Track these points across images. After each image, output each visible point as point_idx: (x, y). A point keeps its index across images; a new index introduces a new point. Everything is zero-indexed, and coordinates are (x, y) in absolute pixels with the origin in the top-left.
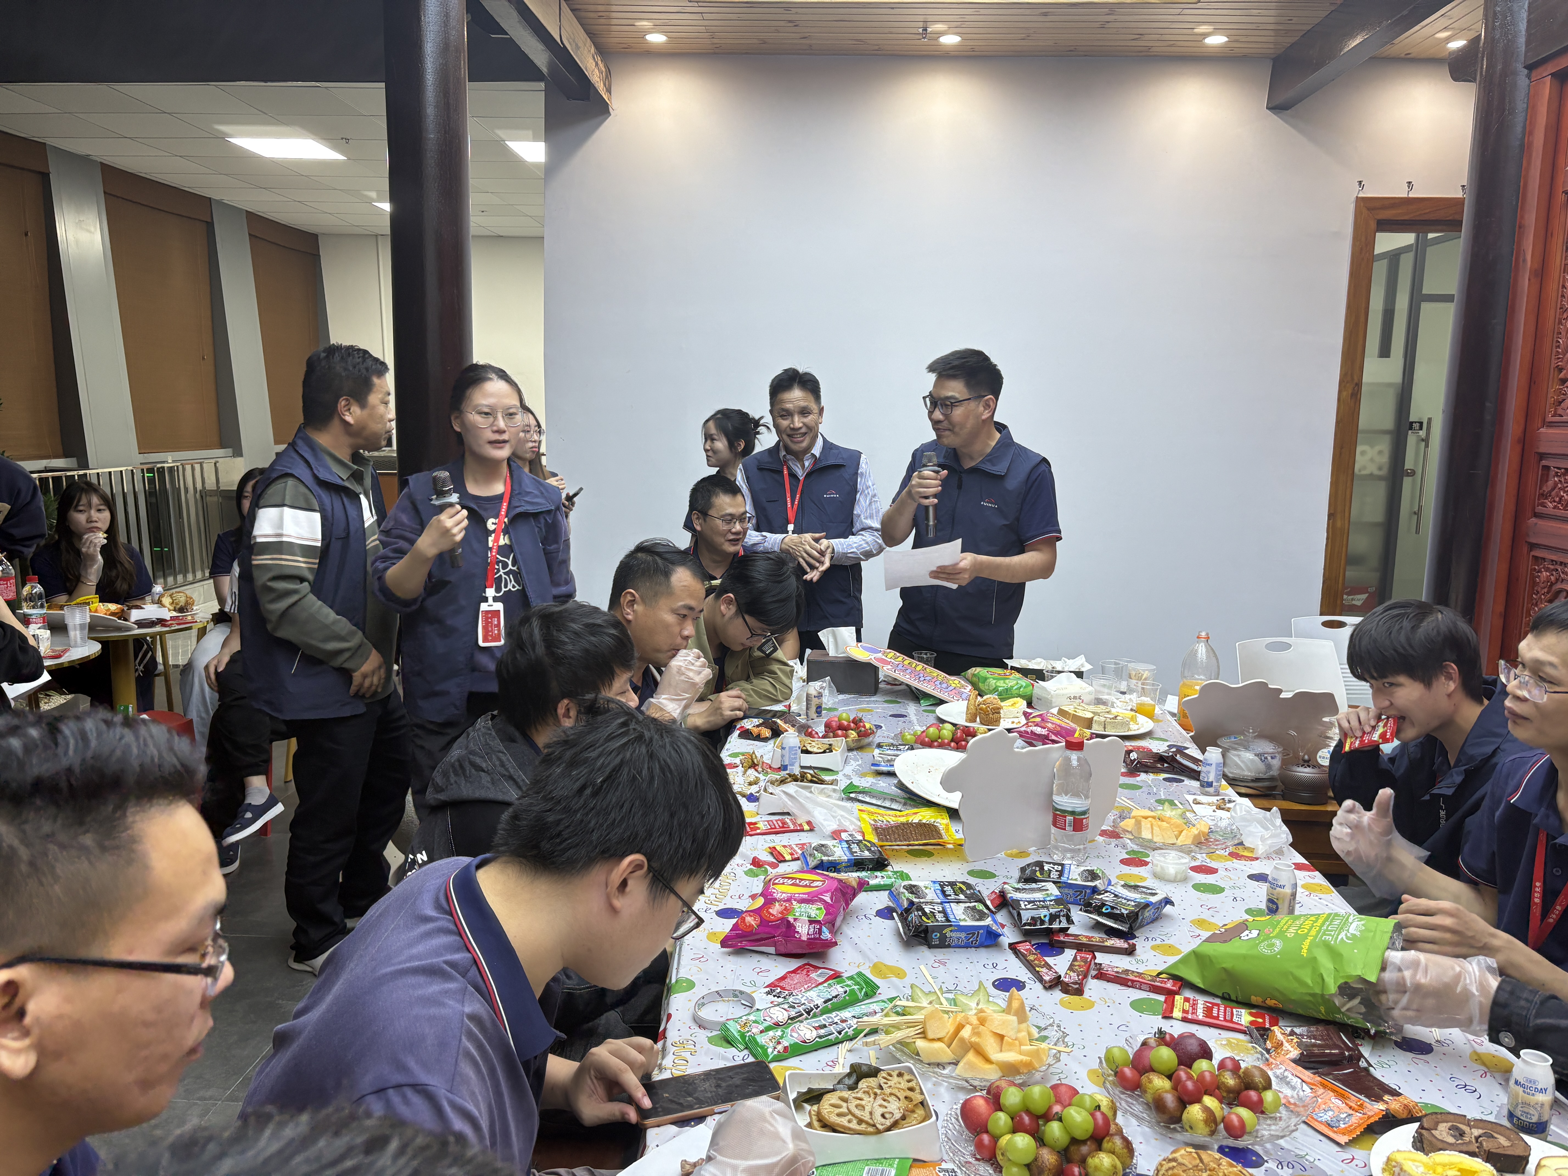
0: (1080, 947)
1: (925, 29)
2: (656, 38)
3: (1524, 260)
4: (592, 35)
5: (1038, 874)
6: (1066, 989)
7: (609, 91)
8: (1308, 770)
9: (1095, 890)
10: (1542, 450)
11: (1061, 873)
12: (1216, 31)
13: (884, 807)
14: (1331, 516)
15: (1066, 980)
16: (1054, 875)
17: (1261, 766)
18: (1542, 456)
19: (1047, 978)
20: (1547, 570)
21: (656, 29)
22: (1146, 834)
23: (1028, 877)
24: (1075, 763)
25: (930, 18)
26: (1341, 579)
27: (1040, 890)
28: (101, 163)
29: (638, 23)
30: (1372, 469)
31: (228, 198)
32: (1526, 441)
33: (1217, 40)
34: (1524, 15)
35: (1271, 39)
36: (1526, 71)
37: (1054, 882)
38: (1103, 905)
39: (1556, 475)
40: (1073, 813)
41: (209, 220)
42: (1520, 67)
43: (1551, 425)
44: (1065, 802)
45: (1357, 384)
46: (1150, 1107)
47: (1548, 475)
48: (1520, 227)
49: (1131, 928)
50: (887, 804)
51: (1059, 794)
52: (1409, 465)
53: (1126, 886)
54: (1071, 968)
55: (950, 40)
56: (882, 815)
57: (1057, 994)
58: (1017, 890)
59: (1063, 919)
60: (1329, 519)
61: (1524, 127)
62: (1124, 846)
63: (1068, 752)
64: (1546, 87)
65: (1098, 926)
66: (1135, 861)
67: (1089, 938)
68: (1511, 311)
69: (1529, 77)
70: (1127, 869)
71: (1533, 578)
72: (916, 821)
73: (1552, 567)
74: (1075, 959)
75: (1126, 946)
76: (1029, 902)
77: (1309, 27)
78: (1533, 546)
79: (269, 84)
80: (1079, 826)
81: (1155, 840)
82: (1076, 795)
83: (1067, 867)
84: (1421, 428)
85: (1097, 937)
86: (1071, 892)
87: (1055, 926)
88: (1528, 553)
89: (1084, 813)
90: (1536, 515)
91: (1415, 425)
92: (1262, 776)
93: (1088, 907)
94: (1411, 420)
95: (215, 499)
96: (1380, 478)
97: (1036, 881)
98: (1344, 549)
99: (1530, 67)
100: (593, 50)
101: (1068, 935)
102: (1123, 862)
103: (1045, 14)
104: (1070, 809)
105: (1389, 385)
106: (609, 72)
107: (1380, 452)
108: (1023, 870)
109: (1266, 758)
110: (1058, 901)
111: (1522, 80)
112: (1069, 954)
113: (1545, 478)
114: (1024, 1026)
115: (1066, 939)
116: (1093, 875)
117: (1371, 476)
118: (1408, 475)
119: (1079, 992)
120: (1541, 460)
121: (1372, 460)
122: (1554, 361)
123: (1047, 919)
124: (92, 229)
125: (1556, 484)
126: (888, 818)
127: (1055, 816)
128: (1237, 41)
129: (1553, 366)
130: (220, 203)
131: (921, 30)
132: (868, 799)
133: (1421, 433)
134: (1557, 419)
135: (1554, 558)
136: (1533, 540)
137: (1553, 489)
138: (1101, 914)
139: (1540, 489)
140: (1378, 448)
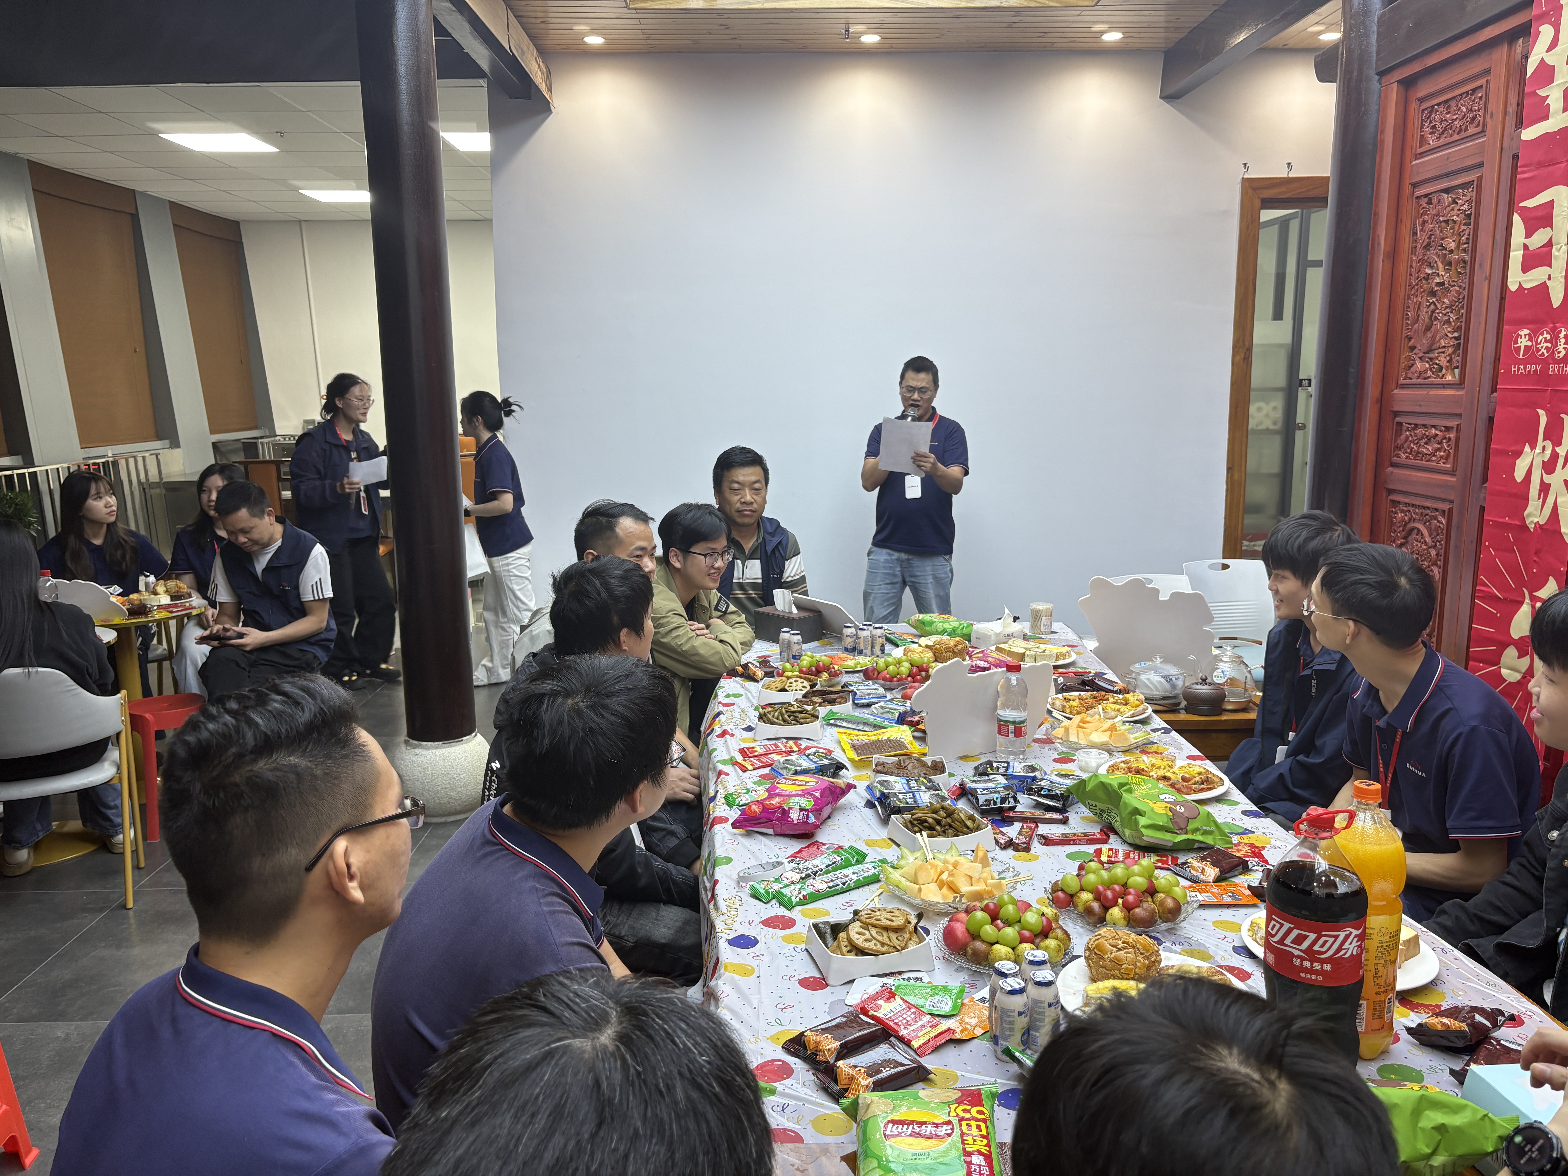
0: (1024, 820)
1: (847, 30)
2: (595, 40)
3: (1379, 244)
4: (533, 38)
5: (989, 769)
6: (1017, 848)
7: (550, 90)
8: (1205, 687)
9: (1034, 779)
10: (1395, 409)
11: (1007, 769)
12: (1112, 29)
13: (859, 730)
14: (1229, 469)
15: (1017, 841)
16: (1002, 770)
17: (1167, 686)
18: (1396, 414)
19: (1002, 841)
20: (1402, 511)
21: (594, 32)
22: (1073, 738)
23: (982, 772)
24: (1014, 683)
25: (851, 21)
26: (1240, 526)
27: (992, 781)
28: (28, 161)
29: (576, 27)
30: (1268, 424)
31: (154, 190)
32: (1383, 400)
33: (1113, 37)
34: (1375, 28)
35: (1163, 35)
36: (1377, 77)
37: (1003, 775)
38: (1042, 788)
39: (1408, 430)
40: (1014, 723)
41: (134, 212)
42: (1372, 73)
43: (1403, 387)
44: (1008, 714)
45: (1248, 349)
46: (1083, 917)
47: (1401, 430)
48: (1375, 214)
49: (1064, 805)
50: (860, 727)
51: (1003, 708)
52: (1300, 419)
53: (1059, 775)
54: (1020, 833)
55: (871, 39)
56: (857, 736)
57: (1010, 852)
58: (973, 781)
59: (1012, 800)
60: (1228, 472)
61: (1377, 127)
62: (1056, 750)
63: (1009, 674)
64: (1394, 93)
65: (1038, 805)
66: (1065, 759)
67: (1033, 814)
68: (1368, 288)
69: (1380, 81)
70: (1058, 766)
71: (1391, 518)
72: (885, 738)
73: (1405, 509)
74: (1022, 828)
75: (1061, 817)
76: (984, 790)
77: (1195, 25)
78: (1391, 491)
79: (211, 85)
80: (1019, 733)
81: (1080, 742)
82: (1016, 708)
83: (1012, 764)
84: (1310, 385)
85: (1038, 813)
86: (1016, 782)
87: (1006, 805)
88: (1387, 497)
89: (1022, 722)
90: (1393, 465)
91: (1306, 383)
92: (1167, 694)
93: (1030, 791)
94: (1301, 377)
95: (158, 491)
96: (1275, 432)
97: (988, 775)
98: (1242, 500)
99: (1381, 74)
100: (535, 53)
101: (1016, 812)
102: (1055, 760)
103: (958, 17)
104: (1011, 720)
105: (1281, 346)
106: (549, 71)
107: (1275, 408)
108: (976, 768)
109: (1171, 680)
110: (1006, 788)
111: (1375, 85)
112: (1017, 826)
113: (1399, 433)
114: (987, 869)
115: (1015, 815)
116: (1032, 769)
117: (1268, 431)
118: (1300, 428)
119: (1027, 849)
120: (1395, 417)
121: (1267, 415)
122: (1404, 332)
123: (999, 800)
124: (24, 227)
125: (1407, 437)
126: (862, 738)
127: (1000, 726)
128: (1130, 37)
129: (1404, 336)
130: (144, 194)
131: (843, 31)
132: (845, 724)
133: (1310, 389)
134: (1408, 381)
135: (1407, 500)
136: (1391, 487)
137: (1406, 441)
138: (1040, 795)
139: (1395, 441)
140: (1273, 404)
